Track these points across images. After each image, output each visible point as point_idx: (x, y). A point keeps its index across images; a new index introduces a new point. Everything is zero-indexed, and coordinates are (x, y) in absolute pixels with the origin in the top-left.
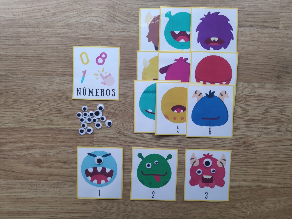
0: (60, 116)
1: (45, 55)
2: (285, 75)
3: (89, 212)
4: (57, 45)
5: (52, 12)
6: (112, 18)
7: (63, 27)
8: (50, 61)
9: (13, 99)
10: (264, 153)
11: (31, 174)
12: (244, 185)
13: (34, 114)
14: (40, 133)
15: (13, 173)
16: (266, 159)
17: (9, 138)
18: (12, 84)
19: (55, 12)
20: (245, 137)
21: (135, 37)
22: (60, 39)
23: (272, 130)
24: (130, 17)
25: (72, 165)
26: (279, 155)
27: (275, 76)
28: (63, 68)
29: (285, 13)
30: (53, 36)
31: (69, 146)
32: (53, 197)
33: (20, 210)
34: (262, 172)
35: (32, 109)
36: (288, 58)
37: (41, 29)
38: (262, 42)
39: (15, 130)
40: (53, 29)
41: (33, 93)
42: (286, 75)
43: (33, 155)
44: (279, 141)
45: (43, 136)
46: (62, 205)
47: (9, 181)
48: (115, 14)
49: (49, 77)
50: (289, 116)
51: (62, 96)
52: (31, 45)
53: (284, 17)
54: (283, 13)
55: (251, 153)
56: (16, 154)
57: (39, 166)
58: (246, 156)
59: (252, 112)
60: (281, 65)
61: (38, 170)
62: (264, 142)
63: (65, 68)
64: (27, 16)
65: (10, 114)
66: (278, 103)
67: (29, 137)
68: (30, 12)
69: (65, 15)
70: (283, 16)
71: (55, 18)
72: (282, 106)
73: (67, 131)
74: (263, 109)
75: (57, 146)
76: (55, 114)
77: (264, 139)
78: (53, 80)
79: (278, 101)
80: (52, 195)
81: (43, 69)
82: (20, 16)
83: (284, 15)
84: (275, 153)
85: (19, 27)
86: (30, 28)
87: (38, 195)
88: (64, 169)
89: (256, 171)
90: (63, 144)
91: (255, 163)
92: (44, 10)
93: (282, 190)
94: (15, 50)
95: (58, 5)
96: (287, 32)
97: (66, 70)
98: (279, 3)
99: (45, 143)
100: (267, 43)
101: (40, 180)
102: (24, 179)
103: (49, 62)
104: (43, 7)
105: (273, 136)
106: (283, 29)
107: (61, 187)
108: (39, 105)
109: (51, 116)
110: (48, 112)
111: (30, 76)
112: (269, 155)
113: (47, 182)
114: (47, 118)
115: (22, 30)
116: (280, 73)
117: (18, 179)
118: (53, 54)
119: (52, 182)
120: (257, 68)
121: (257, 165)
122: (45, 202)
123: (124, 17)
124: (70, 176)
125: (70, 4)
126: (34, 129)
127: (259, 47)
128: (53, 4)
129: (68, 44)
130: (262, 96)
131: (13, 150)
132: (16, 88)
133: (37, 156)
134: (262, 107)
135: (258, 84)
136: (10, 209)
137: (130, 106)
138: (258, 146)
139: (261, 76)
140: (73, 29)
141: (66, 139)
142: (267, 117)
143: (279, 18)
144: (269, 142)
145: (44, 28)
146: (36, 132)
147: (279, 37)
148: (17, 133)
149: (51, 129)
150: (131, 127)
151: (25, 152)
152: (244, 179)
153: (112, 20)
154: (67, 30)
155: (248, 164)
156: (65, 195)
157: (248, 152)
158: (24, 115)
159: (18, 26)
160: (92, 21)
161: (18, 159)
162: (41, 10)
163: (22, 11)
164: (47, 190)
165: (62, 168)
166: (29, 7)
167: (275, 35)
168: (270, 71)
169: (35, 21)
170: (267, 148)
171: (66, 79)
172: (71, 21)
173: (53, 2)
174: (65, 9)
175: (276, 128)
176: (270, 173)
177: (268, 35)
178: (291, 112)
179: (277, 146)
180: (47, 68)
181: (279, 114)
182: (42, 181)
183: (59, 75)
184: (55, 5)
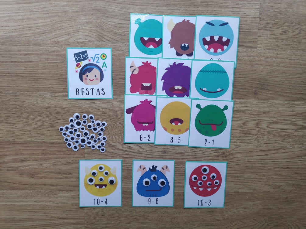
0: (52, 130)
1: (36, 72)
2: (261, 92)
3: (81, 218)
4: (47, 62)
5: (42, 30)
6: (101, 37)
7: (53, 45)
8: (41, 77)
9: (6, 114)
10: (242, 162)
11: (26, 185)
13: (27, 128)
14: (34, 146)
15: (8, 183)
16: (243, 168)
17: (3, 151)
18: (4, 100)
19: (44, 31)
21: (122, 55)
22: (51, 57)
23: (249, 141)
24: (117, 36)
25: (64, 175)
26: (254, 164)
27: (252, 92)
28: (54, 84)
29: (262, 34)
30: (43, 54)
31: (62, 158)
32: (48, 205)
33: (17, 217)
34: (239, 179)
35: (25, 123)
36: (264, 76)
37: (31, 47)
39: (9, 143)
40: (43, 47)
41: (26, 108)
42: (262, 91)
43: (27, 167)
44: (255, 151)
45: (36, 148)
46: (56, 212)
47: (5, 191)
48: (103, 33)
49: (40, 93)
50: (264, 129)
51: (53, 111)
52: (22, 62)
53: (262, 37)
54: (261, 34)
55: (230, 162)
56: (11, 166)
57: (33, 176)
60: (258, 82)
61: (32, 180)
62: (240, 152)
63: (56, 84)
64: (17, 34)
65: (4, 128)
66: (254, 117)
67: (23, 149)
68: (20, 30)
69: (54, 34)
71: (44, 37)
72: (258, 120)
73: (59, 144)
74: (240, 123)
75: (50, 158)
76: (47, 128)
77: (242, 150)
78: (44, 96)
79: (255, 115)
80: (46, 203)
81: (34, 85)
82: (10, 34)
83: (261, 35)
84: (251, 163)
86: (20, 45)
87: (33, 204)
88: (57, 179)
89: (234, 179)
90: (56, 156)
91: (233, 172)
92: (34, 28)
93: (257, 195)
94: (6, 67)
95: (47, 23)
96: (264, 52)
97: (57, 87)
98: (257, 24)
99: (39, 155)
100: (246, 62)
101: (35, 190)
102: (20, 189)
103: (40, 78)
104: (33, 25)
105: (249, 147)
106: (261, 49)
107: (55, 195)
108: (32, 120)
109: (43, 130)
110: (40, 126)
111: (22, 92)
112: (246, 164)
113: (41, 191)
114: (39, 132)
115: (13, 48)
116: (257, 90)
117: (14, 189)
118: (44, 71)
119: (46, 191)
121: (235, 173)
122: (40, 210)
123: (112, 36)
124: (63, 186)
125: (59, 22)
126: (28, 142)
128: (43, 23)
129: (59, 62)
130: (240, 111)
131: (8, 162)
132: (8, 104)
133: (31, 167)
134: (240, 121)
135: (237, 100)
136: (7, 217)
137: (118, 120)
138: (236, 156)
139: (240, 93)
140: (62, 47)
141: (58, 151)
142: (245, 130)
143: (257, 39)
144: (246, 153)
145: (34, 46)
146: (30, 145)
147: (257, 56)
148: (12, 147)
149: (44, 142)
150: (120, 140)
151: (19, 164)
153: (101, 39)
154: (57, 48)
156: (59, 203)
158: (17, 129)
159: (9, 44)
160: (81, 40)
161: (13, 170)
163: (12, 29)
164: (42, 199)
165: (55, 178)
166: (19, 25)
167: (253, 54)
168: (248, 88)
169: (25, 39)
170: (244, 158)
171: (57, 95)
172: (61, 39)
173: (42, 20)
174: (54, 27)
175: (252, 140)
176: (247, 180)
177: (247, 54)
178: (266, 125)
179: (253, 156)
180: (38, 84)
181: (255, 127)
182: (36, 191)
183: (50, 91)
184: (45, 23)
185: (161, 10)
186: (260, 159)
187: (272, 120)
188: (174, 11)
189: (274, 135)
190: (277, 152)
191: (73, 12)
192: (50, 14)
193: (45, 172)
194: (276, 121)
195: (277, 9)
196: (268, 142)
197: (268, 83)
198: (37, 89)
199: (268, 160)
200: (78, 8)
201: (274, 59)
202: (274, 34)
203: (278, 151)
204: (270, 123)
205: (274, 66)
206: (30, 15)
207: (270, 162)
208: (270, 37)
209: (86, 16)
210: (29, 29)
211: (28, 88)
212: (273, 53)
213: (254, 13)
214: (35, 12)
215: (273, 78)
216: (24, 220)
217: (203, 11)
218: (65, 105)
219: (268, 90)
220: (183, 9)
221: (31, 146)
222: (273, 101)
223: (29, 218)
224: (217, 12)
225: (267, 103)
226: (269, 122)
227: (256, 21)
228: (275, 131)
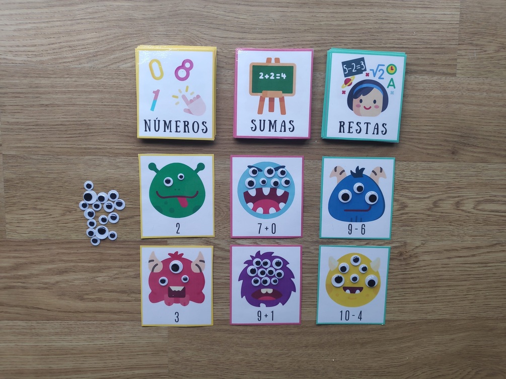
1: (83, 123)
2: (463, 150)
3: (162, 366)
4: (102, 105)
5: (92, 51)
7: (110, 77)
8: (91, 131)
9: (32, 195)
10: (431, 268)
11: (69, 312)
12: (400, 318)
13: (69, 217)
14: (81, 247)
15: (39, 311)
16: (434, 278)
17: (30, 257)
18: (30, 170)
19: (96, 52)
20: (402, 246)
22: (107, 96)
23: (443, 233)
25: (134, 295)
26: (453, 271)
27: (448, 150)
28: (113, 142)
29: (465, 51)
30: (94, 91)
31: (128, 267)
32: (106, 345)
33: (54, 367)
34: (428, 297)
35: (65, 209)
36: (468, 122)
37: (74, 79)
38: (429, 97)
39: (39, 243)
40: (94, 80)
41: (66, 184)
42: (465, 148)
43: (71, 282)
44: (453, 250)
45: (86, 251)
46: (120, 357)
47: (34, 323)
49: (90, 157)
50: (469, 212)
52: (58, 106)
53: (465, 57)
54: (463, 51)
55: (412, 269)
56: (43, 281)
57: (81, 298)
58: (403, 274)
59: (412, 207)
60: (459, 134)
61: (80, 305)
62: (431, 252)
63: (117, 142)
64: (49, 57)
65: (30, 218)
66: (452, 192)
67: (63, 253)
68: (55, 51)
69: (112, 57)
70: (462, 56)
71: (96, 62)
72: (459, 197)
74: (429, 203)
75: (109, 268)
77: (432, 248)
78: (97, 162)
79: (453, 189)
80: (104, 343)
81: (80, 145)
82: (39, 59)
83: (463, 54)
84: (448, 269)
85: (38, 76)
86: (55, 78)
87: (82, 344)
88: (121, 301)
89: (419, 297)
90: (118, 264)
91: (417, 285)
92: (78, 48)
93: (458, 324)
94: (32, 115)
95: (101, 39)
96: (468, 81)
97: (118, 147)
98: (456, 35)
99: (90, 263)
100: (437, 99)
101: (83, 321)
102: (58, 320)
103: (91, 133)
104: (76, 43)
105: (444, 243)
106: (463, 76)
107: (118, 329)
111: (60, 157)
112: (439, 271)
113: (95, 322)
115: (44, 81)
116: (456, 146)
117: (49, 319)
118: (96, 120)
119: (102, 322)
120: (421, 139)
121: (421, 287)
122: (93, 354)
124: (131, 313)
125: (121, 37)
126: (71, 241)
127: (424, 105)
128: (93, 38)
129: (121, 104)
130: (429, 182)
131: (37, 275)
132: (37, 177)
133: (77, 283)
134: (429, 199)
135: (423, 164)
136: (38, 366)
138: (421, 258)
139: (428, 151)
140: (126, 79)
141: (122, 255)
142: (436, 214)
143: (456, 59)
144: (439, 252)
145: (79, 78)
146: (74, 246)
147: (456, 89)
148: (44, 249)
150: (225, 234)
151: (57, 278)
152: (400, 308)
154: (117, 81)
155: (406, 287)
156: (125, 342)
157: (406, 269)
158: (53, 219)
159: (36, 75)
161: (46, 288)
162: (72, 48)
163: (42, 49)
164: (96, 336)
165: (118, 301)
166: (52, 42)
167: (450, 86)
168: (441, 143)
169: (64, 66)
170: (435, 261)
171: (119, 160)
172: (124, 66)
173: (92, 34)
174: (113, 46)
175: (449, 231)
176: (440, 298)
177: (439, 85)
178: (472, 206)
179: (450, 258)
180: (87, 143)
181: (454, 209)
182: (87, 322)
183: (107, 154)
184: (97, 39)
185: (293, 14)
186: (462, 263)
187: (483, 197)
188: (314, 14)
189: (486, 222)
190: (490, 250)
191: (144, 19)
192: (106, 24)
193: (101, 291)
194: (489, 198)
195: (489, 8)
196: (475, 233)
197: (475, 134)
198: (84, 151)
199: (477, 264)
200: (153, 13)
201: (485, 94)
202: (485, 51)
203: (493, 249)
204: (479, 202)
205: (484, 106)
206: (72, 25)
207: (479, 267)
208: (477, 56)
209: (165, 26)
210: (71, 49)
211: (69, 150)
212: (484, 84)
213: (451, 16)
214: (79, 21)
215: (483, 127)
216: (66, 372)
217: (364, 14)
218: (132, 177)
219: (475, 146)
220: (332, 11)
221: (76, 248)
222: (483, 164)
223: (74, 368)
224: (388, 15)
225: (474, 168)
226: (477, 200)
227: (454, 30)
228: (488, 216)
